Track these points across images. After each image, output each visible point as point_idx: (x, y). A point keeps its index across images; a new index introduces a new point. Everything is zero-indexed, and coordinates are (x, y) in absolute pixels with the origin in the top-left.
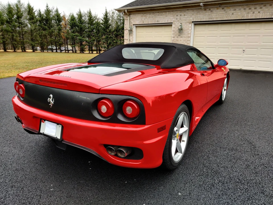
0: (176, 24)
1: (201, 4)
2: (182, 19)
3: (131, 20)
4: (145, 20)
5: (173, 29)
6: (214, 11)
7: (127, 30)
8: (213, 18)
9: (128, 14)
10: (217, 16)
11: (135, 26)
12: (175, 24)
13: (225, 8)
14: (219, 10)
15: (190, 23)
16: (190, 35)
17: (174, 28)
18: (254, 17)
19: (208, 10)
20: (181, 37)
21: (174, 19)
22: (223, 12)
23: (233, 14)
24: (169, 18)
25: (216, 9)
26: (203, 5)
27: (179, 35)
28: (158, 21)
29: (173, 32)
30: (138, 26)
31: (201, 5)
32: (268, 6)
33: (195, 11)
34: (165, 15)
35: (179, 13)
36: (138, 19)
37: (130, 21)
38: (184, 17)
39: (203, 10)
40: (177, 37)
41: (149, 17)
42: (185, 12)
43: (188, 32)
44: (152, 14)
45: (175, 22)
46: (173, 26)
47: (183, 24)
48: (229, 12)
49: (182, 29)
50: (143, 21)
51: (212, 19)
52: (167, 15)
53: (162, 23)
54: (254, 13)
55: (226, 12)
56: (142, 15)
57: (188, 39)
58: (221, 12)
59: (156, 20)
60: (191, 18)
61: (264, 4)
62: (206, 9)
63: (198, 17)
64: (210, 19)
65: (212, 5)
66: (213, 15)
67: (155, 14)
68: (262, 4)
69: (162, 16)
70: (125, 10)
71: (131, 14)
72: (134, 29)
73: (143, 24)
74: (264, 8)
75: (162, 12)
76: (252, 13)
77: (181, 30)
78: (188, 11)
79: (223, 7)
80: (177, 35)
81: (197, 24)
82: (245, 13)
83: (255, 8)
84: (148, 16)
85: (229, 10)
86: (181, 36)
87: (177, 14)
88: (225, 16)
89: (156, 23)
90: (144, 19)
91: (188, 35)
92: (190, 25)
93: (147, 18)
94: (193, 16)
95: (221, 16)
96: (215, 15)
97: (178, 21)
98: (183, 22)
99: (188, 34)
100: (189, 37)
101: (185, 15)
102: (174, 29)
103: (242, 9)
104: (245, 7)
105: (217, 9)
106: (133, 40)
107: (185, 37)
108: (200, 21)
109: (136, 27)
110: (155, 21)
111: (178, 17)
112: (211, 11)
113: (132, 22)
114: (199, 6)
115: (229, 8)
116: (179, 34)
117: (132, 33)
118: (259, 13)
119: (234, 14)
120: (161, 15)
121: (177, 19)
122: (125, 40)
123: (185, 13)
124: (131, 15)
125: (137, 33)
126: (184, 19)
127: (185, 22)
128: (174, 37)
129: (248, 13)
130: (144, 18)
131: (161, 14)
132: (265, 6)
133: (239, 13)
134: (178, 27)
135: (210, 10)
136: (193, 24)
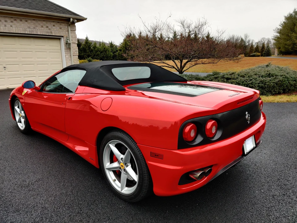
18: (7, 30)
32: (18, 20)
74: (15, 22)
76: (3, 25)
83: (6, 21)
118: (12, 27)
132: (15, 20)
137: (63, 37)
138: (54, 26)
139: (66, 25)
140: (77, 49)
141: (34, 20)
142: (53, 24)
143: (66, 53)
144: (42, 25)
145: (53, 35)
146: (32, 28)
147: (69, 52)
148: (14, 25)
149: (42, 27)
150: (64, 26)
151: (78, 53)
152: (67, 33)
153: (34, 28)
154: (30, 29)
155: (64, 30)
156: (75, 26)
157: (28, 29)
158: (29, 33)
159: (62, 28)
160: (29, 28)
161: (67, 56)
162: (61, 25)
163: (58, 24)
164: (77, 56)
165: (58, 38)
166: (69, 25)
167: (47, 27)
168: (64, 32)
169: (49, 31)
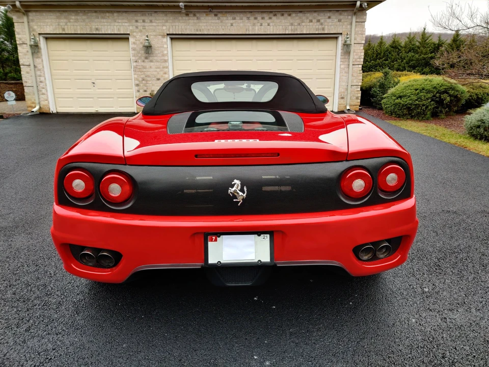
0: (138, 37)
1: (181, 4)
2: (147, 27)
3: (31, 24)
4: (66, 24)
5: (131, 46)
6: (202, 18)
7: (25, 45)
8: (203, 30)
9: (23, 10)
10: (209, 28)
11: (44, 37)
12: (134, 37)
13: (219, 15)
14: (210, 18)
15: (163, 36)
16: (166, 58)
17: (134, 43)
18: (262, 31)
19: (192, 15)
20: (151, 61)
21: (131, 28)
22: (217, 21)
23: (232, 25)
24: (120, 24)
25: (205, 15)
26: (185, 6)
27: (146, 58)
28: (97, 29)
29: (133, 52)
30: (49, 38)
31: (181, 7)
32: (279, 15)
33: (169, 15)
34: (111, 18)
35: (140, 18)
36: (49, 23)
37: (29, 25)
38: (151, 24)
39: (184, 15)
40: (144, 61)
41: (76, 21)
42: (151, 15)
43: (163, 52)
44: (81, 14)
45: (135, 34)
46: (131, 40)
47: (151, 38)
48: (227, 21)
49: (151, 47)
50: (63, 27)
51: (200, 30)
52: (115, 18)
53: (106, 33)
54: (261, 25)
55: (221, 22)
56: (58, 14)
57: (163, 64)
58: (213, 21)
59: (94, 27)
60: (164, 28)
61: (274, 13)
62: (188, 13)
63: (177, 27)
64: (197, 30)
65: (197, 7)
66: (201, 24)
67: (89, 14)
68: (271, 12)
69: (105, 21)
70: (15, 2)
71: (29, 11)
72: (42, 43)
73: (64, 32)
74: (274, 18)
75: (103, 12)
76: (259, 24)
77: (148, 48)
78: (156, 15)
79: (215, 13)
80: (143, 58)
81: (176, 38)
82: (249, 24)
83: (263, 18)
84: (73, 17)
85: (225, 18)
86: (151, 58)
87: (136, 18)
88: (220, 27)
89: (94, 32)
90: (64, 24)
91: (163, 58)
92: (165, 40)
93: (72, 21)
94: (167, 24)
95: (215, 28)
96: (205, 24)
97: (141, 31)
98: (151, 33)
99: (163, 55)
100: (166, 61)
101: (151, 21)
102: (135, 46)
103: (245, 18)
104: (249, 15)
105: (207, 15)
106: (43, 67)
107: (158, 62)
108: (180, 33)
109: (47, 39)
110: (91, 29)
111: (139, 24)
112: (197, 18)
113: (35, 27)
114: (178, 7)
115: (226, 15)
116: (144, 55)
117: (38, 52)
118: (269, 25)
119: (234, 25)
120: (103, 18)
121: (137, 27)
122: (21, 67)
123: (151, 18)
124: (30, 14)
125: (50, 52)
126: (151, 27)
127: (154, 33)
128: (136, 62)
129: (254, 25)
130: (65, 21)
131: (102, 15)
132: (275, 15)
133: (242, 25)
134: (141, 43)
135: (195, 15)
136: (169, 39)
137: (341, 34)
138: (329, 18)
139: (351, 13)
140: (363, 54)
141: (301, 12)
142: (329, 14)
143: (342, 60)
144: (311, 18)
145: (326, 32)
146: (296, 24)
147: (347, 60)
148: (273, 22)
149: (311, 21)
150: (346, 17)
151: (362, 60)
152: (349, 27)
153: (299, 24)
154: (293, 27)
155: (346, 23)
156: (366, 15)
157: (290, 27)
158: (290, 33)
159: (342, 21)
160: (292, 24)
161: (342, 66)
162: (341, 14)
163: (337, 14)
164: (361, 66)
165: (333, 37)
166: (355, 14)
167: (318, 21)
168: (344, 26)
169: (320, 27)
